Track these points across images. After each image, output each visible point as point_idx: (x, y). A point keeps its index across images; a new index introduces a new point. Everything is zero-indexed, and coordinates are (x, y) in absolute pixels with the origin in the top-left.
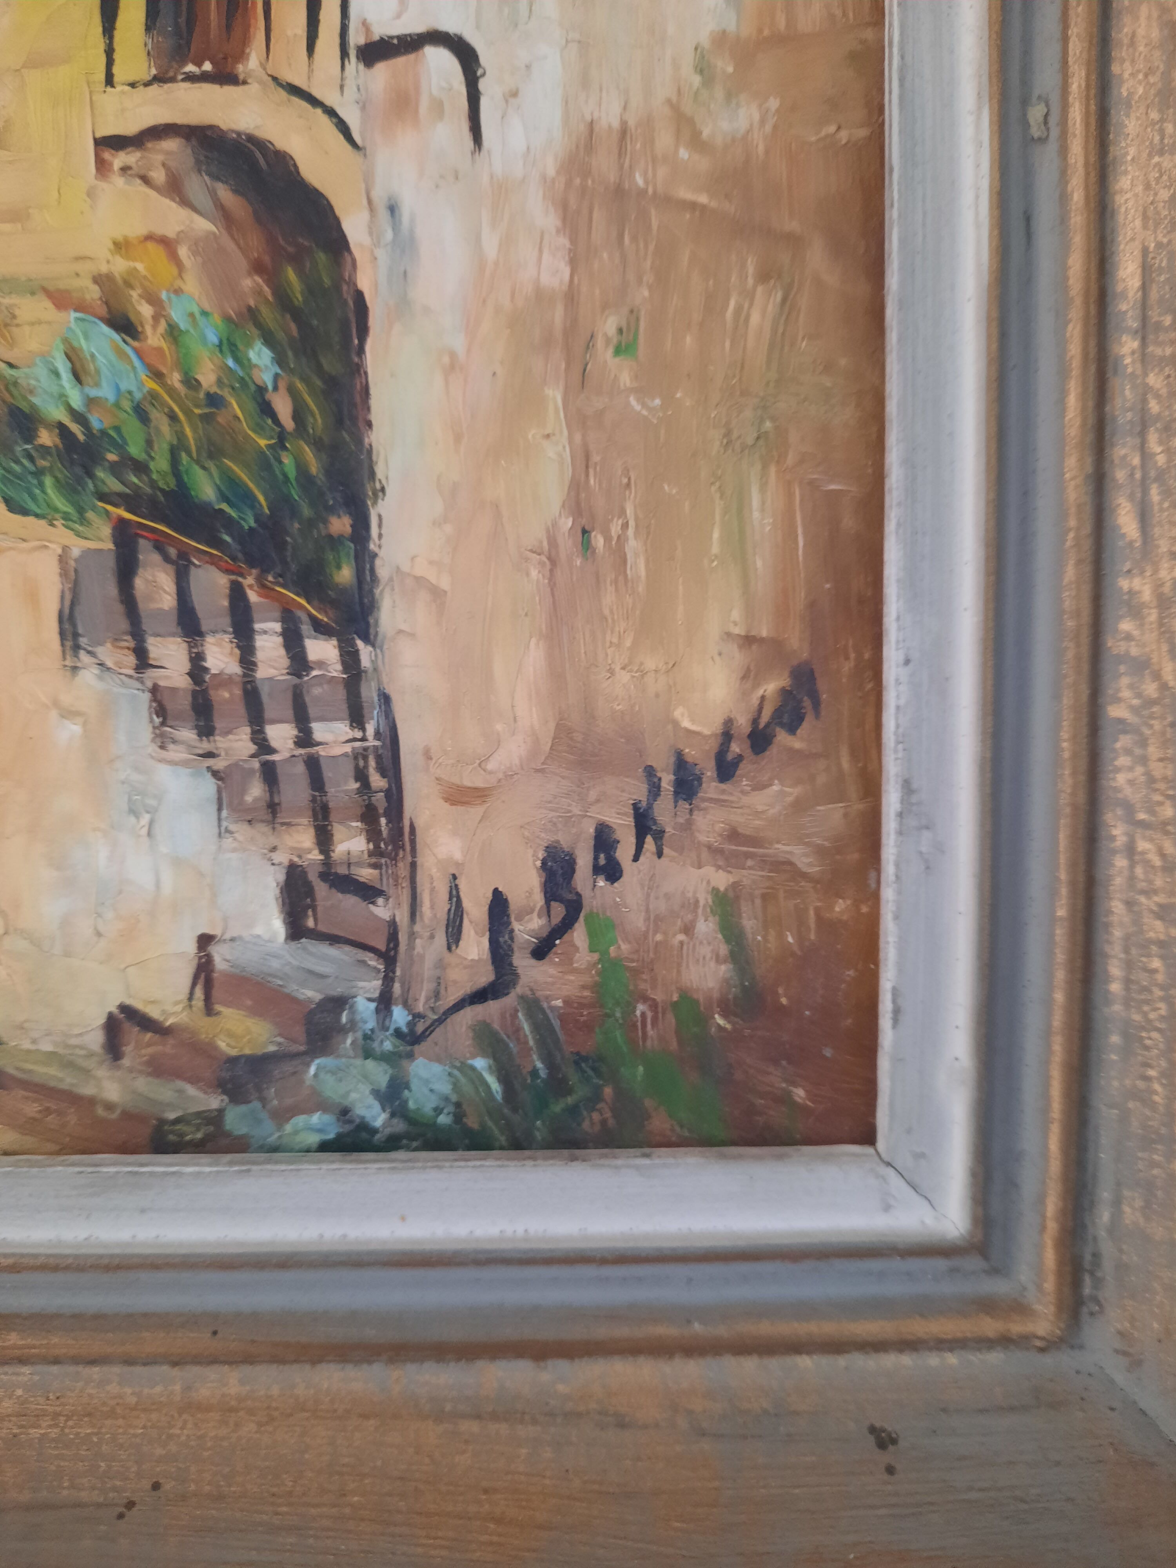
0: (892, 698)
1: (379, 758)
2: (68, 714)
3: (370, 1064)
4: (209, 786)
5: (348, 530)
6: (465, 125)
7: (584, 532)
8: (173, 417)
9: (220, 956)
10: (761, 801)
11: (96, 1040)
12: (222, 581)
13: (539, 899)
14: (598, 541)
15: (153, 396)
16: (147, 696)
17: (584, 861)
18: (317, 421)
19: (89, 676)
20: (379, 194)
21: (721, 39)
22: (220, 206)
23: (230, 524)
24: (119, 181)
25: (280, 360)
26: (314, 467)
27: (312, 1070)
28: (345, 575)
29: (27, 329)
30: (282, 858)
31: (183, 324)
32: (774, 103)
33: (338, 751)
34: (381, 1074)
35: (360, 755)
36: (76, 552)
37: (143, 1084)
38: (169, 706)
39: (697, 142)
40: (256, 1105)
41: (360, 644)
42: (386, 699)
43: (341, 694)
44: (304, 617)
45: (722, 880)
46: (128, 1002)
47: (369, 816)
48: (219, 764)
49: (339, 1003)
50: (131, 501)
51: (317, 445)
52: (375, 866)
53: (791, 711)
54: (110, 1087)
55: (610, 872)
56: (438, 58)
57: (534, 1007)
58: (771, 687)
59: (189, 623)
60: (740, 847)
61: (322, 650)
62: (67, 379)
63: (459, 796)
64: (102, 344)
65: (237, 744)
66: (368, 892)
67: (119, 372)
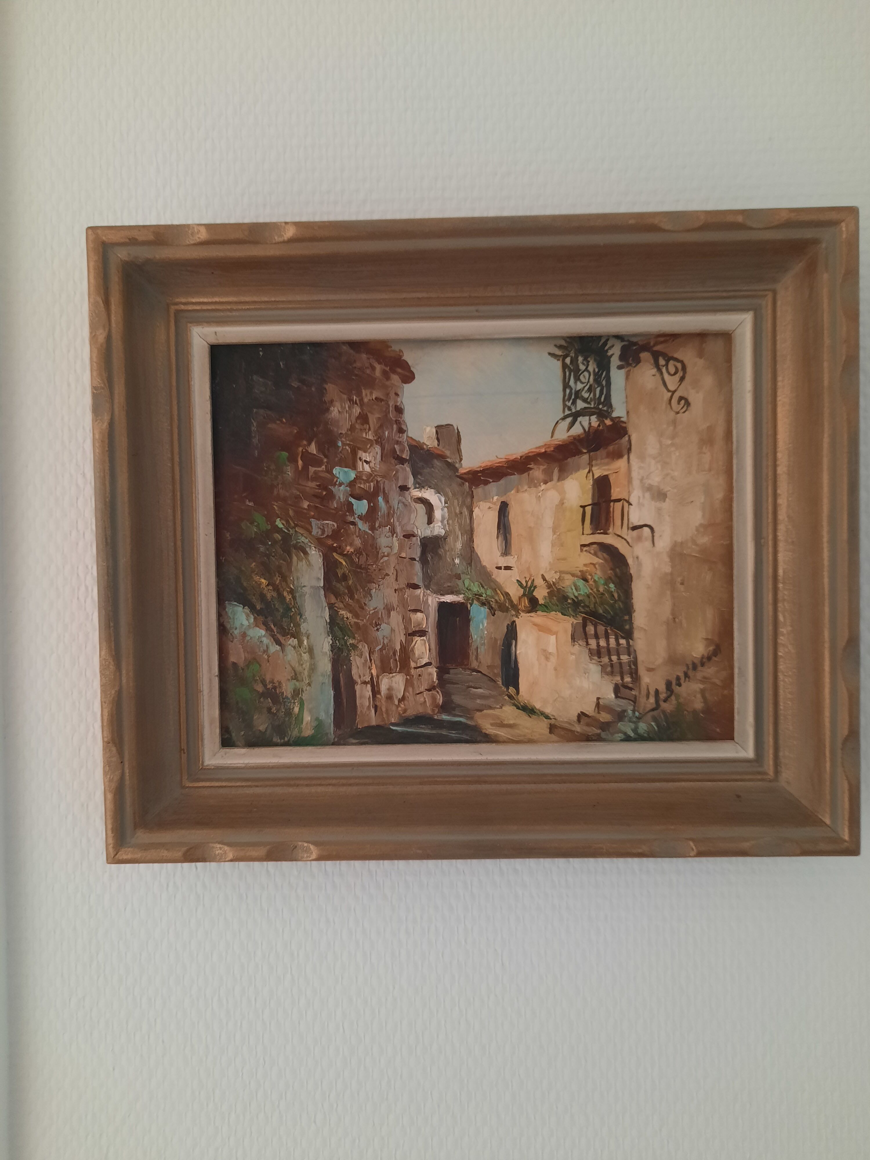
0: (736, 651)
1: (633, 662)
2: (572, 654)
3: (631, 724)
4: (600, 668)
5: (628, 618)
6: (651, 542)
7: (674, 618)
8: (594, 597)
9: (601, 702)
10: (709, 671)
11: (575, 719)
13: (665, 690)
14: (677, 620)
15: (591, 593)
16: (588, 650)
17: (674, 683)
18: (623, 598)
19: (577, 647)
20: (635, 555)
21: (701, 525)
22: (604, 558)
23: (606, 618)
24: (585, 553)
25: (615, 587)
26: (622, 606)
27: (619, 724)
28: (627, 627)
29: (566, 580)
30: (614, 682)
31: (597, 579)
32: (711, 537)
33: (625, 661)
34: (633, 726)
35: (629, 662)
36: (575, 623)
37: (585, 728)
38: (592, 652)
39: (697, 545)
40: (608, 732)
41: (630, 640)
42: (635, 651)
43: (626, 650)
44: (619, 635)
45: (702, 686)
46: (582, 711)
47: (631, 674)
48: (602, 664)
49: (624, 711)
50: (586, 613)
51: (622, 602)
52: (632, 684)
53: (715, 653)
54: (578, 728)
55: (679, 685)
56: (646, 530)
57: (664, 712)
58: (711, 648)
59: (597, 637)
60: (705, 680)
61: (623, 641)
62: (574, 590)
63: (650, 670)
64: (581, 583)
65: (606, 660)
66: (631, 689)
67: (584, 589)
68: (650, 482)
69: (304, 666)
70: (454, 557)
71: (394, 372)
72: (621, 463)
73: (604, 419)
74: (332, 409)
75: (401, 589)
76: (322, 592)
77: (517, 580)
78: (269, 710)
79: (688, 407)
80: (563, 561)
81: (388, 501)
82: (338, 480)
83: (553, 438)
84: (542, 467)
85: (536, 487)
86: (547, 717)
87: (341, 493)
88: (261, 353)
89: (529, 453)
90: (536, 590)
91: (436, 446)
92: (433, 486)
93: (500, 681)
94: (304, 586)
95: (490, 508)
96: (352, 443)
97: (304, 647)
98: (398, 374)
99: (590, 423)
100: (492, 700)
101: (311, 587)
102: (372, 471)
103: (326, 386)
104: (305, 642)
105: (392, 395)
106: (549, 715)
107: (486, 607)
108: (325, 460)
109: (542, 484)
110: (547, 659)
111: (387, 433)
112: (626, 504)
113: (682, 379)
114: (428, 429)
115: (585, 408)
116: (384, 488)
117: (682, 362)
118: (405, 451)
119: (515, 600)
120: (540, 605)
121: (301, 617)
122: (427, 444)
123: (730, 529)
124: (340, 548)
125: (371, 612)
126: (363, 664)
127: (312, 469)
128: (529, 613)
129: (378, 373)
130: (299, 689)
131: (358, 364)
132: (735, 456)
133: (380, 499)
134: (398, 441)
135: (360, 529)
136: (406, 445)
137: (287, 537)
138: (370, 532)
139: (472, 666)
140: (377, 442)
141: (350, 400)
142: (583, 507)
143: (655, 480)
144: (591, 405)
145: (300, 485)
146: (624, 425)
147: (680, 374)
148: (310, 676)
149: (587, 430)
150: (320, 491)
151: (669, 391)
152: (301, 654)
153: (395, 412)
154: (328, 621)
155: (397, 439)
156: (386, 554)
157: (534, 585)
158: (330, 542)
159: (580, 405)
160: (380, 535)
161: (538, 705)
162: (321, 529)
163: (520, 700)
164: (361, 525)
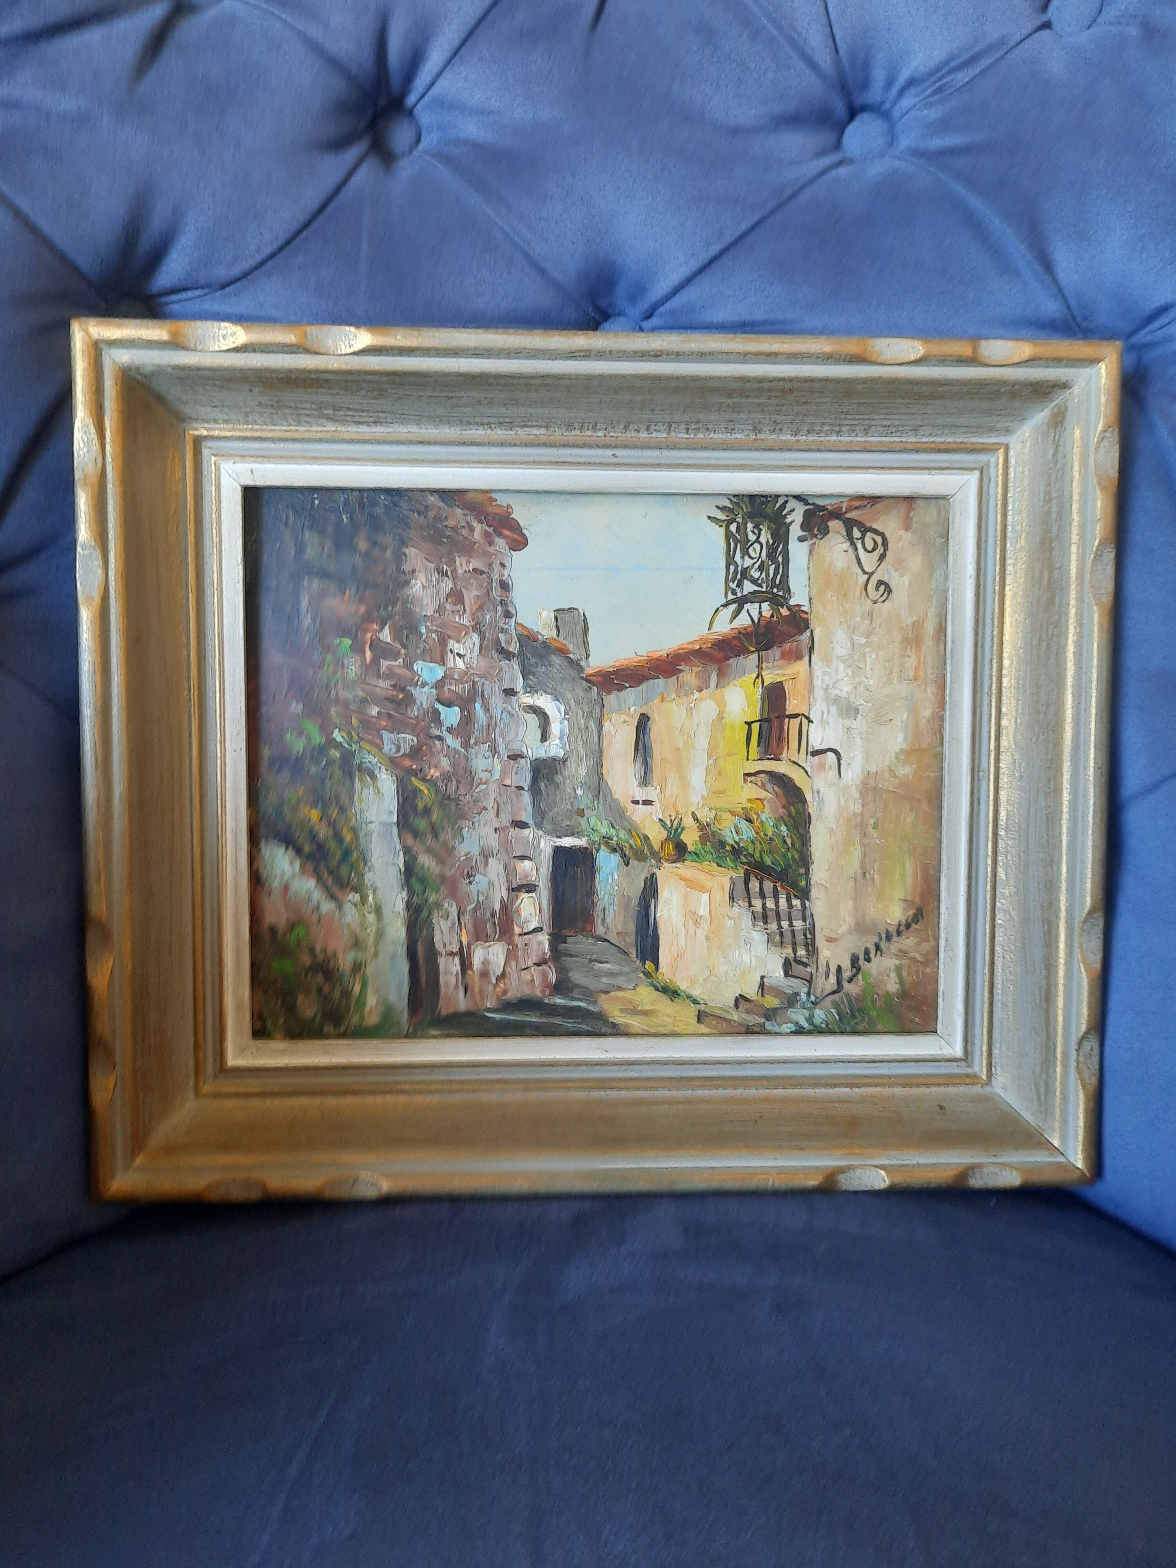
0: (943, 917)
1: (809, 930)
2: (730, 918)
3: (804, 1011)
4: (766, 936)
5: (804, 872)
6: (837, 772)
7: (864, 873)
8: (761, 843)
9: (766, 980)
10: (908, 941)
11: (732, 1003)
12: (772, 885)
13: (850, 967)
14: (868, 875)
15: (756, 838)
16: (751, 914)
18: (797, 845)
19: (736, 909)
20: (815, 789)
21: (902, 750)
22: (775, 791)
23: (775, 871)
24: (750, 784)
25: (788, 830)
26: (796, 856)
27: (789, 1012)
28: (803, 883)
29: (724, 821)
30: (784, 956)
31: (764, 820)
32: (914, 766)
33: (799, 928)
34: (807, 1013)
35: (805, 929)
36: (734, 877)
37: (744, 1016)
38: (756, 916)
39: (895, 776)
40: (774, 1021)
41: (806, 901)
42: (812, 915)
43: (801, 913)
44: (792, 894)
45: (897, 962)
46: (741, 993)
47: (806, 945)
48: (768, 931)
49: (797, 994)
50: (749, 864)
51: (797, 850)
52: (807, 958)
53: (916, 919)
54: (735, 1016)
55: (868, 960)
56: (831, 755)
57: (848, 995)
58: (911, 913)
59: (762, 895)
60: (902, 954)
61: (796, 902)
62: (734, 833)
63: (830, 940)
64: (744, 825)
65: (773, 926)
66: (806, 965)
67: (747, 832)
68: (837, 692)
69: (368, 930)
70: (576, 787)
71: (500, 535)
72: (801, 667)
73: (779, 607)
74: (413, 582)
75: (504, 829)
76: (395, 831)
77: (660, 819)
78: (320, 990)
79: (888, 594)
80: (720, 795)
81: (488, 710)
82: (421, 679)
83: (711, 631)
84: (695, 669)
85: (687, 695)
86: (695, 1002)
87: (423, 696)
88: (316, 502)
89: (679, 649)
90: (684, 832)
91: (555, 636)
92: (549, 691)
93: (634, 953)
94: (371, 822)
95: (625, 722)
96: (440, 630)
97: (369, 905)
98: (505, 537)
99: (760, 613)
100: (623, 978)
101: (381, 823)
102: (467, 668)
103: (406, 551)
104: (371, 898)
105: (496, 567)
106: (699, 1000)
107: (617, 854)
108: (403, 651)
109: (695, 691)
110: (697, 924)
111: (488, 617)
112: (805, 721)
113: (882, 557)
114: (544, 614)
115: (755, 592)
116: (483, 692)
117: (882, 535)
118: (513, 642)
119: (656, 846)
120: (689, 852)
121: (365, 863)
122: (543, 633)
123: (939, 757)
124: (421, 771)
125: (462, 859)
126: (450, 928)
127: (384, 664)
128: (675, 862)
129: (477, 535)
130: (361, 961)
131: (451, 522)
132: (948, 662)
133: (478, 706)
134: (503, 629)
135: (449, 747)
136: (514, 634)
137: (347, 757)
138: (463, 750)
139: (597, 933)
140: (474, 629)
141: (439, 571)
142: (749, 724)
143: (845, 689)
144: (762, 587)
145: (366, 683)
146: (806, 616)
147: (880, 550)
148: (376, 945)
149: (756, 621)
150: (395, 693)
151: (865, 572)
152: (364, 916)
153: (499, 589)
154: (403, 869)
155: (502, 625)
156: (484, 780)
157: (682, 826)
158: (407, 763)
159: (748, 587)
160: (476, 754)
161: (683, 986)
162: (395, 744)
163: (660, 977)
164: (450, 739)
